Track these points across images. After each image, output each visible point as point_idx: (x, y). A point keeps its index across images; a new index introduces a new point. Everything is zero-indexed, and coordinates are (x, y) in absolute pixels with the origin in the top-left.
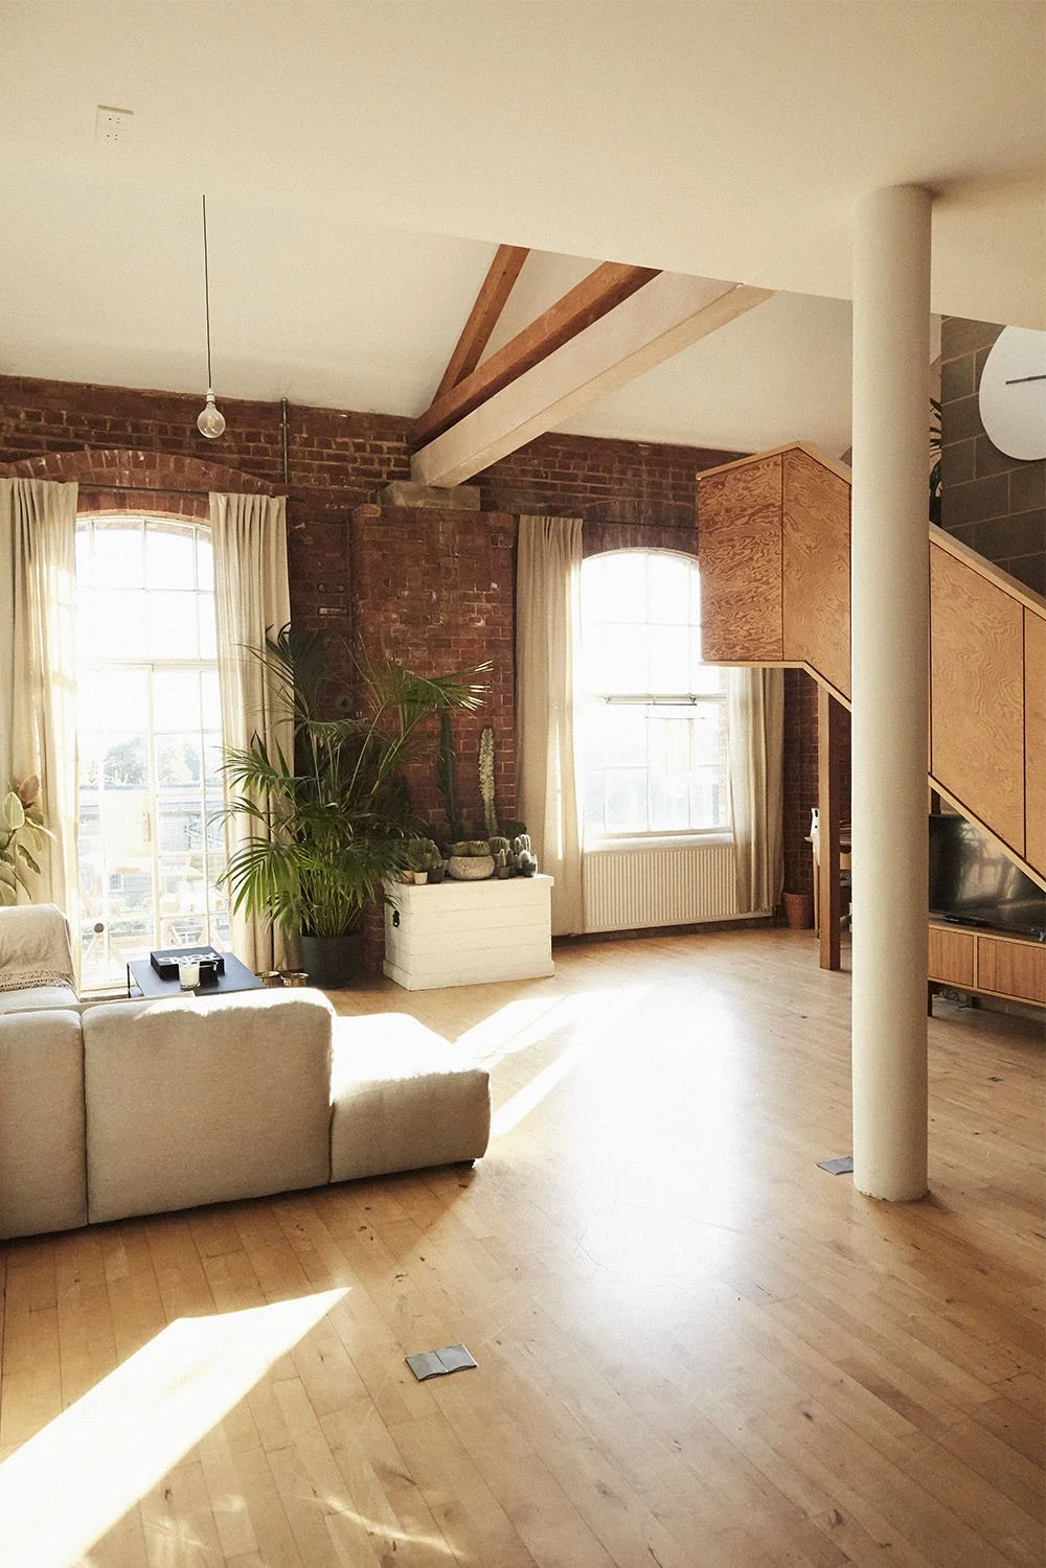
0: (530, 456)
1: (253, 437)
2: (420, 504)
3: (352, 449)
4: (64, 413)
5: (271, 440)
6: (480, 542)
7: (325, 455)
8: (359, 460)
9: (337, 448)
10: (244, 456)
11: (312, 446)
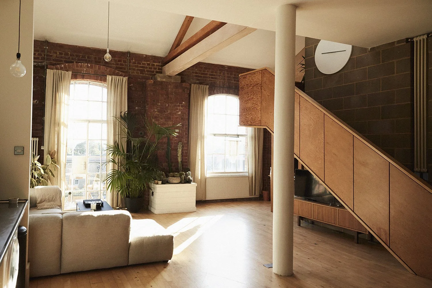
0: (195, 68)
1: (120, 61)
2: (164, 80)
3: (146, 65)
4: (69, 53)
5: (125, 62)
6: (180, 91)
7: (139, 66)
8: (148, 68)
9: (142, 64)
10: (117, 66)
11: (136, 64)
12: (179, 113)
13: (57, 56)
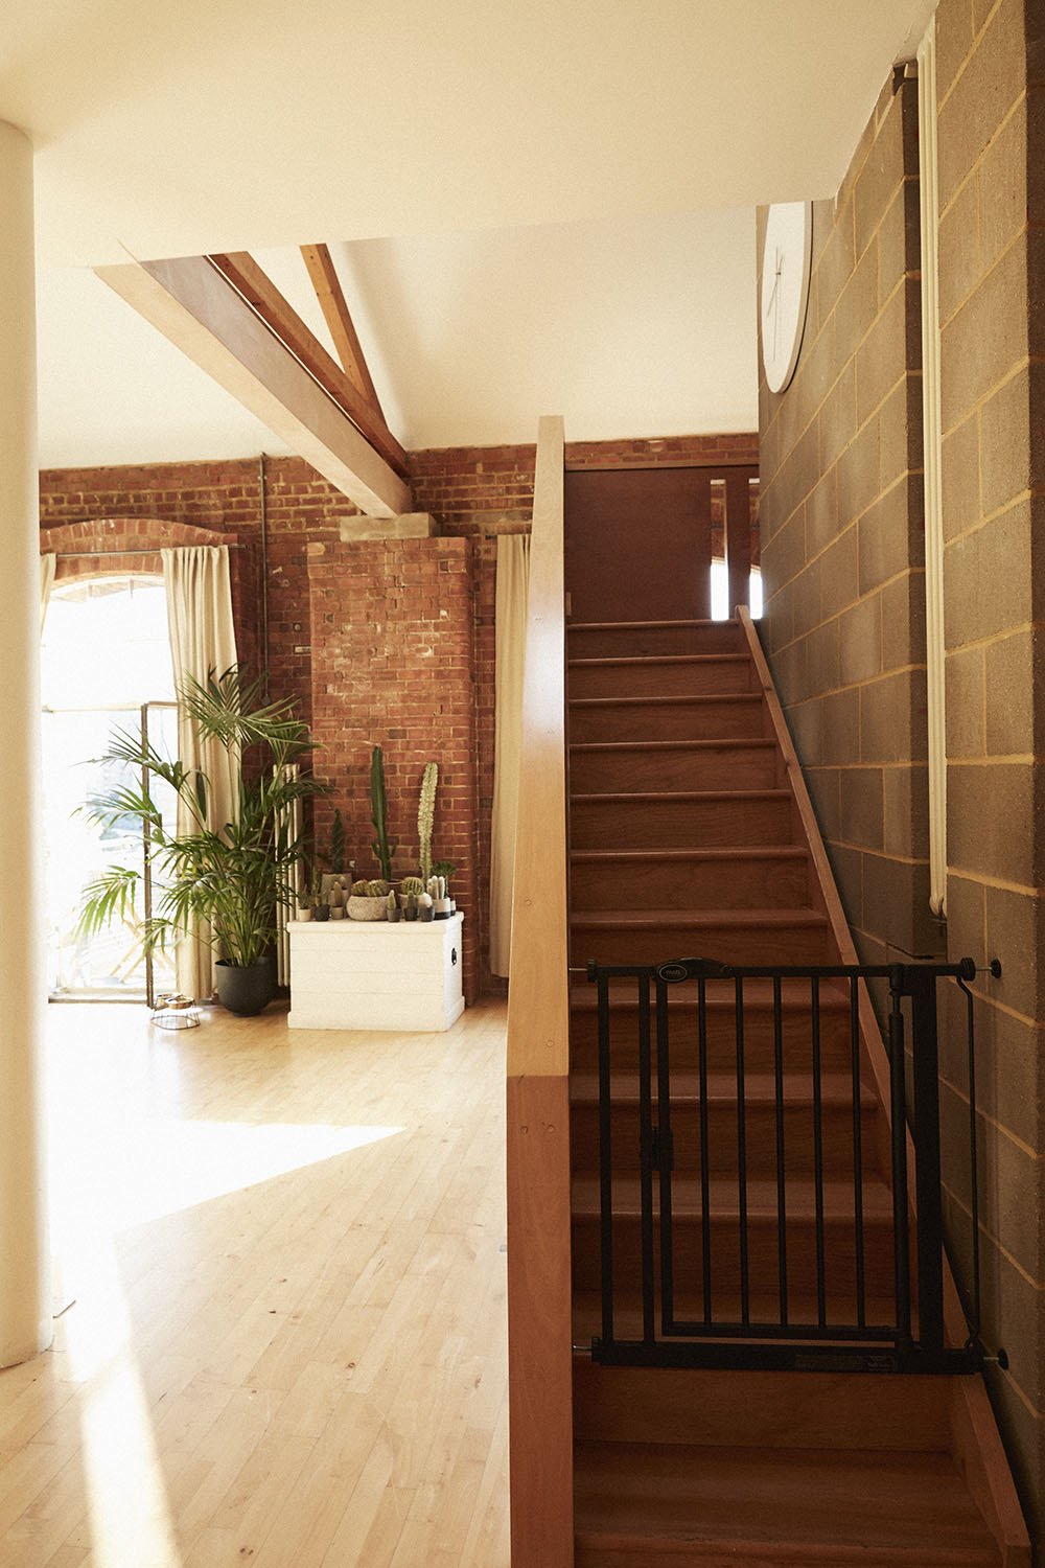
0: (516, 472)
1: (235, 493)
2: (365, 537)
3: (327, 490)
4: (81, 494)
5: (252, 492)
6: (429, 568)
7: (301, 500)
8: (334, 501)
9: (313, 492)
10: (228, 511)
11: (289, 493)
12: (427, 654)
13: (50, 510)
